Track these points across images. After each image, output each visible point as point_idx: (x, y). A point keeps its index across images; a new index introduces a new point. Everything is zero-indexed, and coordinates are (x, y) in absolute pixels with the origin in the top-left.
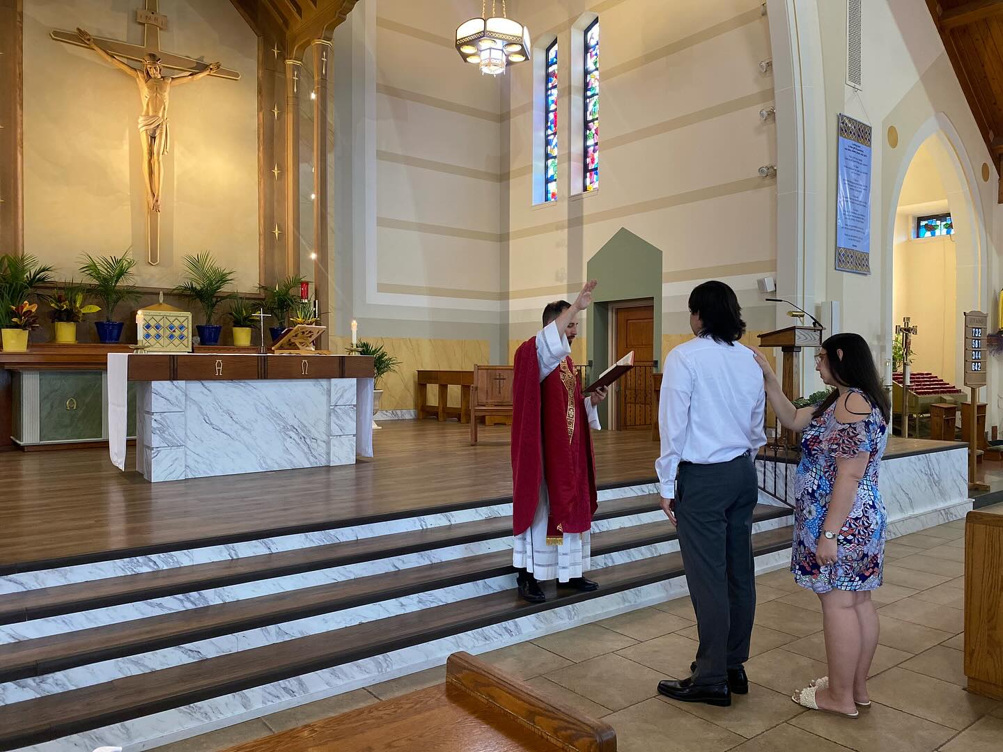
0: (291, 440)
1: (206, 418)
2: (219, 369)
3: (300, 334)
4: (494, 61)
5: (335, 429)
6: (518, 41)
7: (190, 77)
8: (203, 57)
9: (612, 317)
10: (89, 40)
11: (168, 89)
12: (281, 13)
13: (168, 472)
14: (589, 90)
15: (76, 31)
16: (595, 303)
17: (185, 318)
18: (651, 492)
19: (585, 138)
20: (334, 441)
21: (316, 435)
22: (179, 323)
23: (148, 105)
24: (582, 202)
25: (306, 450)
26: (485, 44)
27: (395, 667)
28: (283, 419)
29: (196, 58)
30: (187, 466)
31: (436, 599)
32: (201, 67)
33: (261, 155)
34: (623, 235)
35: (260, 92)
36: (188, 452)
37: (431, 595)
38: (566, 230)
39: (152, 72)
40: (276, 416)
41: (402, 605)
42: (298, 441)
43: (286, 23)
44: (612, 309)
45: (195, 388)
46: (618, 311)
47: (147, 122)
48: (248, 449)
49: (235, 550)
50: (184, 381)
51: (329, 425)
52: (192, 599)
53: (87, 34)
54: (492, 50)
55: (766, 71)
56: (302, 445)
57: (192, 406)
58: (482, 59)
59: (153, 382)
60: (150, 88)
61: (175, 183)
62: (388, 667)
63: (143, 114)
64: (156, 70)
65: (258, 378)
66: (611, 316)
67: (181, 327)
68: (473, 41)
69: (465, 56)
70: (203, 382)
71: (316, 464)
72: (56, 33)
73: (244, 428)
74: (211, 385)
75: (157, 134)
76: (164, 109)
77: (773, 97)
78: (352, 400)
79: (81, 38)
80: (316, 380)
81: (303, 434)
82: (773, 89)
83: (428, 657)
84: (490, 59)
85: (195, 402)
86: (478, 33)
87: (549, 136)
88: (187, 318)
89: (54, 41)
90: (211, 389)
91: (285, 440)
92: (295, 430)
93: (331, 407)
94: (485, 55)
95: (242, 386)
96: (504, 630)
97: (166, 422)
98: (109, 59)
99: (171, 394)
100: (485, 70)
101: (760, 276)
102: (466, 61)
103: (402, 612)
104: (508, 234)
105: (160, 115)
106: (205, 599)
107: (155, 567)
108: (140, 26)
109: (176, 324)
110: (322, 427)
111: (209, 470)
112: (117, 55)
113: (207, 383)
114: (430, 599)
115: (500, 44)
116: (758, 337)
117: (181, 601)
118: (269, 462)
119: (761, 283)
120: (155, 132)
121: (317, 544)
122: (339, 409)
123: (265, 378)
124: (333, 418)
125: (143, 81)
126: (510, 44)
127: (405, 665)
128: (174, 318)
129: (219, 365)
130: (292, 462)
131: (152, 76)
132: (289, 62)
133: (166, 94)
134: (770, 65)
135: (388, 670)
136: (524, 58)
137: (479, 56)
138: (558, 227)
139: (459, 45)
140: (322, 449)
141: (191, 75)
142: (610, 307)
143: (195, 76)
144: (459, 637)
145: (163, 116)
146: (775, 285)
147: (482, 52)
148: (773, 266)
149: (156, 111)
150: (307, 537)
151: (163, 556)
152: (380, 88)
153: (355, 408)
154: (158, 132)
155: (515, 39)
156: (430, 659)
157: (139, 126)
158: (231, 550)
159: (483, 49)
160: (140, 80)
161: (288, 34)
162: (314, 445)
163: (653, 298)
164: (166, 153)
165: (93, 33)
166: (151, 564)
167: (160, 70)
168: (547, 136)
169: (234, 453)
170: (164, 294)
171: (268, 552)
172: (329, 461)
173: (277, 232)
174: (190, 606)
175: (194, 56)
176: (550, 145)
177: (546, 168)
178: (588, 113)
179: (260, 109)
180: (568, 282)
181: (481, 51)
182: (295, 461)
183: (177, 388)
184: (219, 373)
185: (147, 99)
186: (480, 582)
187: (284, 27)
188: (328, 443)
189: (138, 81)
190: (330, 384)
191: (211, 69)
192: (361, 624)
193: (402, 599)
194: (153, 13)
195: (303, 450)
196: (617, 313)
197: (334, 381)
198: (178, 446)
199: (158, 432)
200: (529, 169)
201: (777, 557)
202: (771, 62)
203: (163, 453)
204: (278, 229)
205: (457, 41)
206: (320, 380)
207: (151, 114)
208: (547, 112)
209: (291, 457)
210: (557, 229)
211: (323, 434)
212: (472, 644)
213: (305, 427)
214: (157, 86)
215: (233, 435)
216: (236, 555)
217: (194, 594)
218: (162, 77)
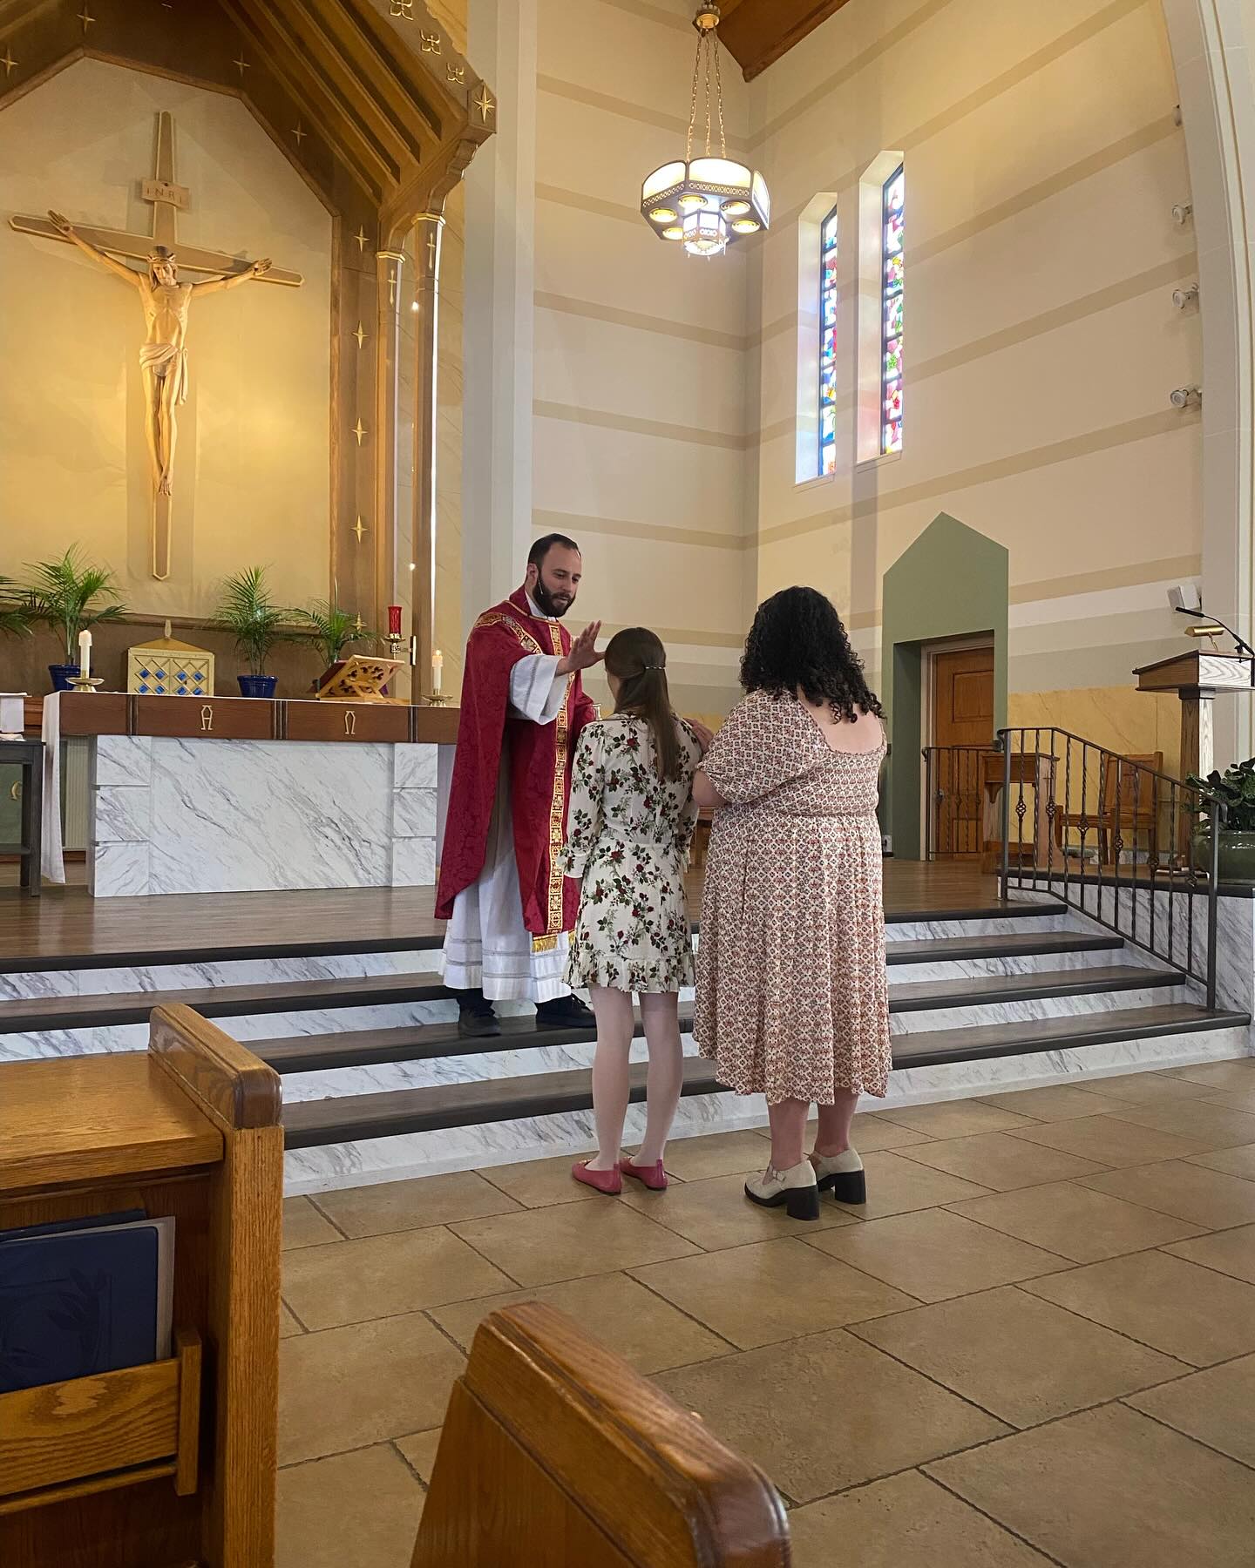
0: (327, 841)
1: (186, 798)
2: (207, 721)
3: (360, 673)
4: (705, 232)
5: (400, 828)
6: (744, 196)
7: (223, 282)
8: (245, 252)
9: (928, 669)
10: (67, 229)
11: (186, 303)
12: (371, 178)
13: (122, 882)
14: (891, 285)
15: (48, 216)
16: (895, 644)
17: (203, 662)
18: (921, 938)
19: (884, 368)
20: (398, 846)
21: (372, 837)
22: (194, 670)
23: (154, 327)
24: (875, 474)
25: (353, 859)
26: (690, 204)
27: (366, 1168)
28: (314, 807)
29: (233, 253)
30: (152, 875)
31: (469, 1070)
32: (242, 267)
33: (334, 405)
34: (944, 523)
35: (334, 304)
36: (156, 853)
37: (460, 1063)
38: (849, 523)
39: (161, 274)
40: (303, 800)
41: (406, 1075)
42: (339, 842)
43: (378, 194)
44: (928, 655)
45: (167, 750)
46: (938, 658)
47: (152, 353)
48: (255, 853)
49: (149, 978)
50: (149, 738)
51: (390, 819)
52: (54, 1041)
53: (64, 221)
54: (702, 215)
55: (1184, 221)
56: (346, 851)
57: (163, 778)
58: (685, 230)
59: (99, 737)
60: (158, 300)
61: (198, 451)
62: (353, 1164)
63: (148, 341)
64: (167, 272)
65: (272, 738)
66: (926, 669)
67: (198, 677)
68: (669, 200)
69: (659, 229)
70: (182, 740)
71: (369, 881)
72: (17, 220)
73: (250, 818)
74: (193, 744)
75: (167, 373)
76: (180, 333)
77: (1195, 269)
78: (431, 780)
79: (55, 226)
80: (368, 745)
81: (346, 832)
82: (1195, 253)
83: (428, 1157)
84: (699, 228)
85: (168, 773)
86: (675, 186)
87: (824, 368)
88: (207, 662)
89: (15, 233)
90: (194, 752)
91: (317, 840)
92: (334, 826)
93: (395, 791)
94: (690, 224)
95: (246, 750)
96: (575, 1126)
97: (119, 802)
98: (96, 257)
99: (128, 757)
100: (692, 248)
101: (1172, 584)
102: (662, 238)
103: (407, 1087)
104: (756, 535)
105: (174, 342)
106: (76, 1043)
107: (15, 994)
108: (148, 206)
109: (189, 671)
110: (380, 824)
111: (190, 882)
112: (107, 251)
113: (188, 743)
114: (459, 1069)
115: (713, 203)
116: (1134, 672)
117: (36, 1042)
118: (290, 875)
119: (1174, 594)
120: (164, 368)
121: (293, 979)
122: (408, 793)
123: (284, 738)
124: (397, 807)
125: (148, 291)
126: (732, 201)
127: (384, 1166)
128: (185, 662)
129: (207, 714)
130: (328, 878)
131: (161, 281)
132: (382, 256)
133: (184, 310)
134: (1189, 210)
135: (354, 1171)
136: (758, 227)
137: (681, 226)
138: (837, 518)
139: (648, 207)
140: (379, 858)
141: (222, 279)
142: (924, 653)
143: (230, 280)
144: (489, 1129)
145: (178, 344)
146: (1200, 600)
147: (686, 220)
148: (1194, 565)
149: (166, 337)
150: (276, 966)
151: (28, 978)
152: (540, 299)
153: (435, 794)
154: (169, 369)
155: (737, 191)
156: (433, 1160)
157: (141, 361)
158: (143, 977)
159: (687, 213)
160: (143, 290)
161: (381, 209)
162: (365, 851)
163: (993, 630)
164: (181, 402)
165: (73, 219)
166: (8, 988)
167: (174, 271)
168: (821, 368)
169: (231, 857)
170: (173, 626)
171: (208, 985)
172: (390, 879)
173: (359, 529)
174: (50, 1053)
175: (231, 252)
176: (828, 382)
177: (821, 422)
178: (889, 324)
179: (334, 333)
180: (851, 611)
181: (685, 217)
182: (333, 876)
183: (139, 748)
184: (207, 727)
185: (153, 318)
186: (553, 1049)
187: (375, 201)
188: (388, 849)
189: (140, 289)
190: (393, 750)
191: (256, 269)
192: (329, 1099)
193: (406, 1065)
194: (166, 185)
195: (347, 859)
196: (936, 663)
197: (399, 747)
198: (138, 841)
199: (106, 817)
200: (790, 424)
201: (1134, 1051)
202: (1191, 206)
203: (115, 850)
204: (362, 523)
205: (643, 201)
206: (376, 745)
207: (158, 342)
208: (823, 328)
209: (326, 870)
210: (834, 522)
211: (381, 835)
212: (514, 1143)
213: (352, 821)
214: (167, 297)
215: (231, 828)
216: (152, 985)
217: (58, 1034)
218: (178, 283)
